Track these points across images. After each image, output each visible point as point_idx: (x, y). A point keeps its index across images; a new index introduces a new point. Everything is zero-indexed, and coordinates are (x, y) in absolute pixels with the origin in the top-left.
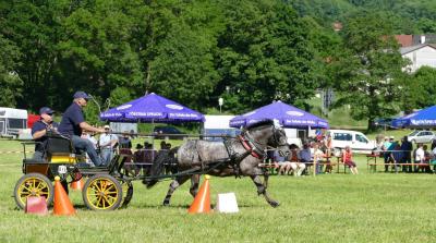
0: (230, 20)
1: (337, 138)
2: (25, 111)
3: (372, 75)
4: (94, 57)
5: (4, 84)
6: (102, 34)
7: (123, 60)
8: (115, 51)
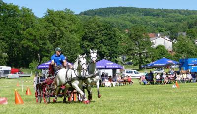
0: (86, 30)
1: (127, 72)
2: (10, 67)
3: (140, 48)
4: (35, 46)
5: (2, 58)
6: (38, 37)
7: (46, 47)
8: (43, 44)
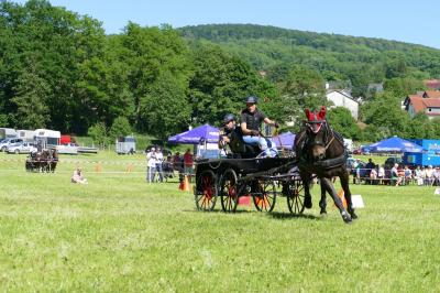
0: (199, 69)
2: (58, 132)
7: (121, 96)
8: (115, 90)
